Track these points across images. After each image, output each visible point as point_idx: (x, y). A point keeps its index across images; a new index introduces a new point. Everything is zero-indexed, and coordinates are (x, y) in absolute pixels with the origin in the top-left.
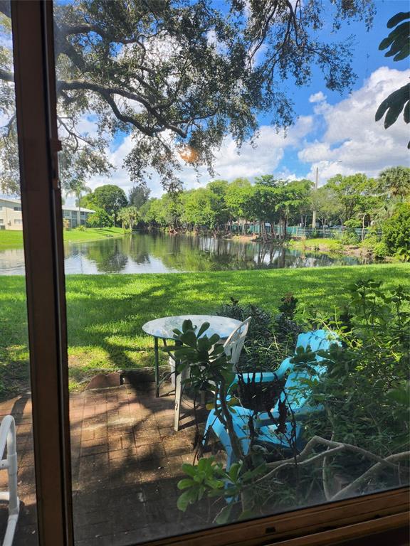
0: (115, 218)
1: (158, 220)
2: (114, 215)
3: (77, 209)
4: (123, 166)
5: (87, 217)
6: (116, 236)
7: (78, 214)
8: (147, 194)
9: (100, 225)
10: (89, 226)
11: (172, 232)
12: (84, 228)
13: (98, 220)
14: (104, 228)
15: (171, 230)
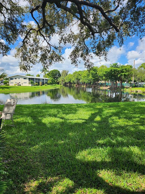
0: (57, 81)
1: (72, 82)
2: (56, 80)
3: (44, 78)
4: (69, 58)
5: (47, 81)
6: (57, 87)
7: (45, 80)
8: (67, 72)
9: (52, 84)
10: (48, 84)
11: (77, 86)
12: (47, 85)
13: (51, 82)
14: (53, 85)
15: (76, 85)
